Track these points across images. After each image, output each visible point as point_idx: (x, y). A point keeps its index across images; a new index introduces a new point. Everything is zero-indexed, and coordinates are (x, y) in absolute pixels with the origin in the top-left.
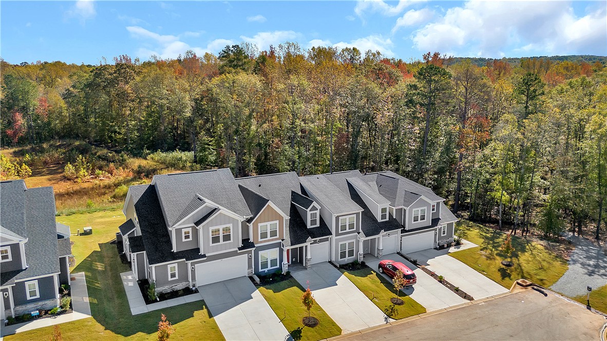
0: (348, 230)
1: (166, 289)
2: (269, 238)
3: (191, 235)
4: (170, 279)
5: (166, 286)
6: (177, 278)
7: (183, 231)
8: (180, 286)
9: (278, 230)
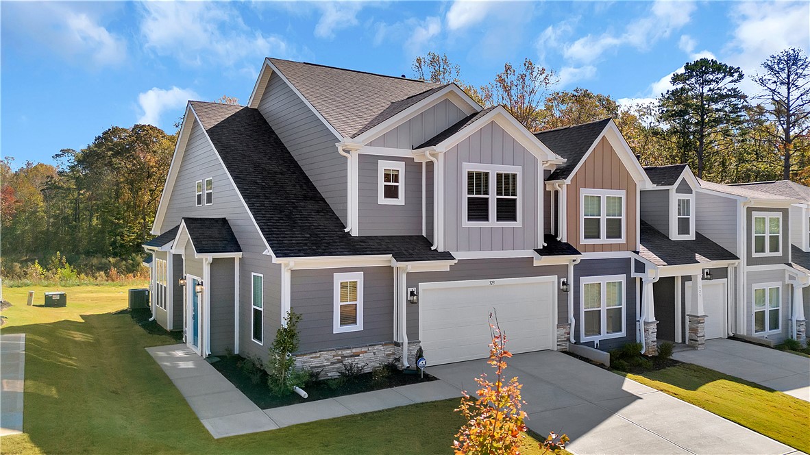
0: (767, 253)
1: (323, 361)
2: (603, 240)
3: (401, 184)
4: (338, 328)
5: (325, 355)
6: (359, 326)
7: (383, 166)
8: (370, 358)
9: (623, 218)
